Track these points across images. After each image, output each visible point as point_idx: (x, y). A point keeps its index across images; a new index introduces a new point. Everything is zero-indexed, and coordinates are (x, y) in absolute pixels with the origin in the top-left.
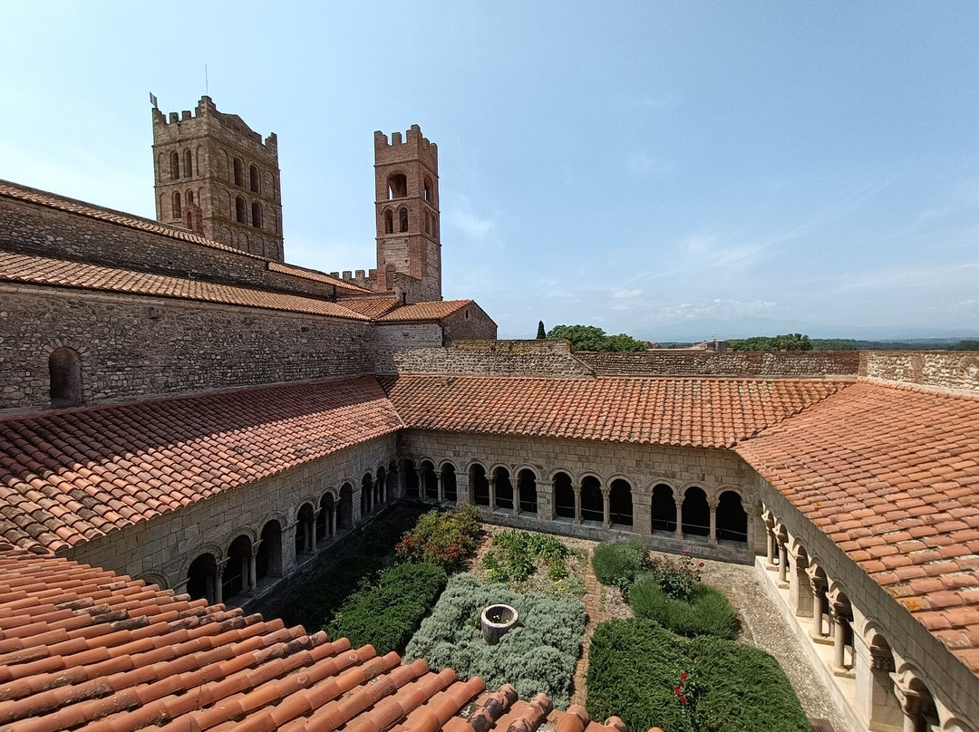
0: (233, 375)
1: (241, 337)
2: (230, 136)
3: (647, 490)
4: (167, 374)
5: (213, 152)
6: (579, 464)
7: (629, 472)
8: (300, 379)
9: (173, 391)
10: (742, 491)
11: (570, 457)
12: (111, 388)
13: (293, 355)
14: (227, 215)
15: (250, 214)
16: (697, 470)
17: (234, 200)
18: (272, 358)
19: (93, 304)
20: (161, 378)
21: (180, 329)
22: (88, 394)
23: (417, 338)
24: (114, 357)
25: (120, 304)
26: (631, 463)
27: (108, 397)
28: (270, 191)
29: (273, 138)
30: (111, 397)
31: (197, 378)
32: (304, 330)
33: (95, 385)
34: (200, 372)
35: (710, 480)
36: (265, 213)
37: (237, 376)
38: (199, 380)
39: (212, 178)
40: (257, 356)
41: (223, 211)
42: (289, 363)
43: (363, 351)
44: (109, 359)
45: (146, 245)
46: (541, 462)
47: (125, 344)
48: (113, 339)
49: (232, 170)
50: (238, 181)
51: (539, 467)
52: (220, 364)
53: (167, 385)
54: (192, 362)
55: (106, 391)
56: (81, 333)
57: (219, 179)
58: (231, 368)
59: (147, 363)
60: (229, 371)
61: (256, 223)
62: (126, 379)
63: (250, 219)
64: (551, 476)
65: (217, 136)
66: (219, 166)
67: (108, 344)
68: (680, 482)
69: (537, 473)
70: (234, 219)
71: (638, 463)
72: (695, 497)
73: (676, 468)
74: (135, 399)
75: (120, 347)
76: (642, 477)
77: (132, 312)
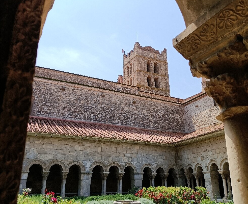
0: (94, 116)
1: (99, 101)
2: (146, 54)
4: (64, 111)
5: (138, 61)
8: (130, 125)
9: (66, 117)
12: (43, 112)
13: (127, 113)
14: (144, 84)
15: (154, 82)
17: (146, 78)
18: (115, 113)
19: (42, 83)
20: (62, 112)
21: (72, 94)
22: (35, 112)
23: (202, 106)
24: (46, 101)
25: (51, 84)
27: (41, 114)
28: (163, 72)
29: (165, 51)
30: (42, 115)
31: (77, 114)
32: (134, 103)
33: (38, 110)
34: (78, 112)
36: (160, 81)
37: (95, 117)
38: (78, 115)
39: (137, 71)
40: (107, 111)
41: (142, 83)
42: (124, 116)
43: (175, 118)
44: (44, 102)
45: (88, 82)
47: (50, 97)
48: (46, 95)
49: (146, 66)
50: (148, 70)
52: (88, 111)
53: (63, 115)
54: (76, 108)
55: (41, 112)
56: (36, 92)
57: (140, 71)
58: (93, 113)
59: (57, 105)
60: (92, 114)
61: (156, 86)
62: (48, 109)
63: (154, 84)
65: (140, 55)
66: (141, 66)
67: (44, 96)
70: (147, 85)
74: (50, 117)
75: (48, 98)
77: (55, 87)
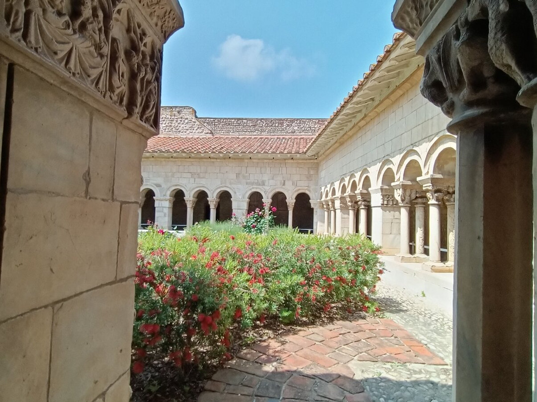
3: (244, 197)
6: (192, 180)
7: (231, 184)
10: (310, 191)
11: (185, 175)
16: (280, 178)
26: (233, 176)
35: (289, 184)
46: (160, 180)
51: (158, 186)
64: (169, 193)
68: (268, 188)
69: (156, 191)
71: (238, 175)
72: (279, 199)
73: (266, 177)
76: (240, 186)
